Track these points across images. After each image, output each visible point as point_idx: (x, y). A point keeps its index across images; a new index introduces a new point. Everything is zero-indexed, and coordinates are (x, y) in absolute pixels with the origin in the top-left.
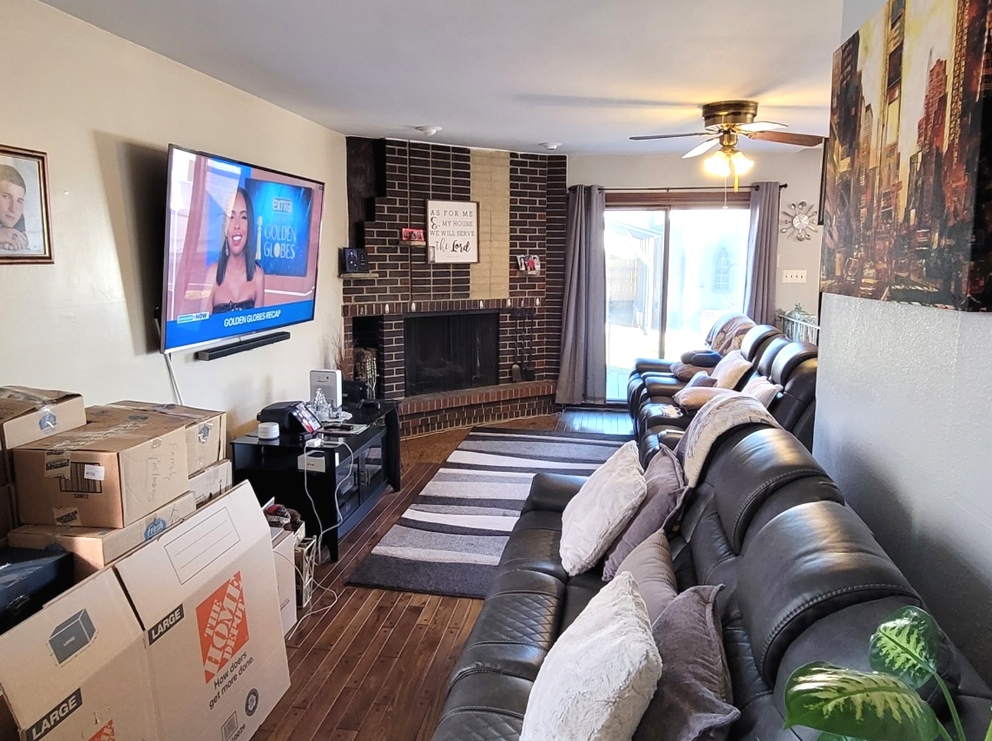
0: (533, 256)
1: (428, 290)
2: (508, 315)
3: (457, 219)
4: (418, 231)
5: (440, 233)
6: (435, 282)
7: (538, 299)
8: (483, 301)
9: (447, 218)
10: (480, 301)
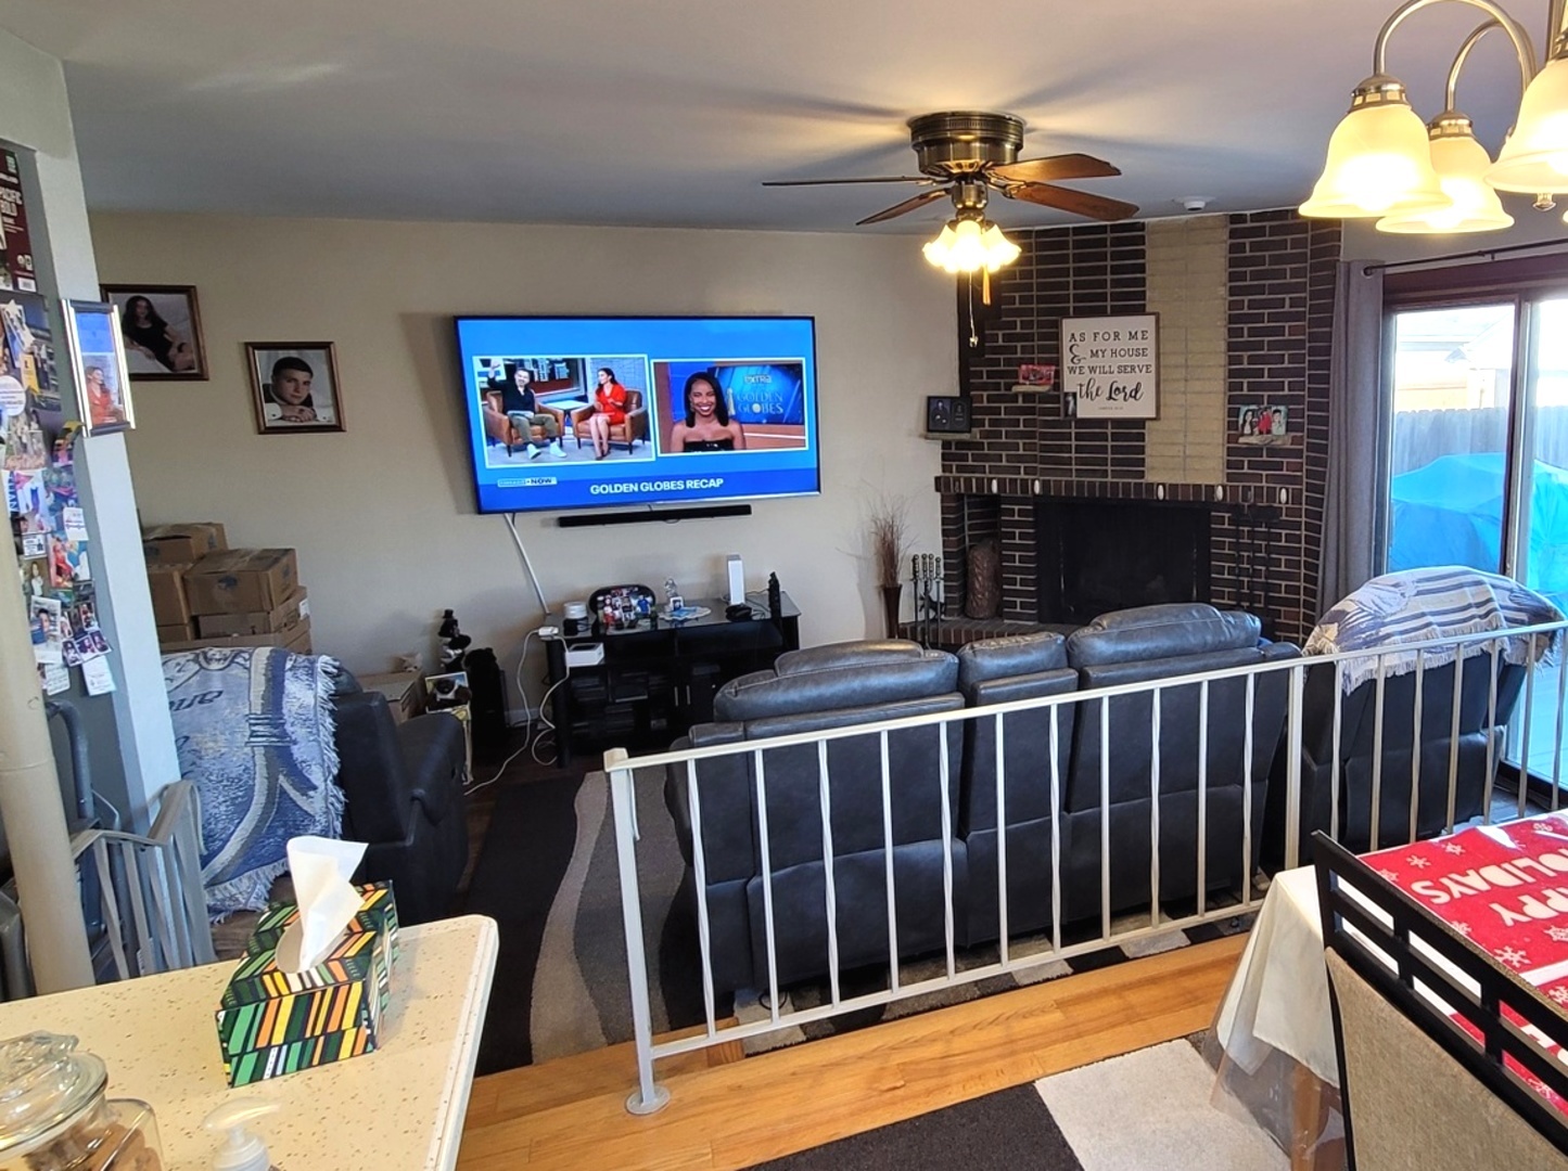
0: (1274, 408)
1: (1068, 461)
2: (1227, 515)
3: (1116, 345)
4: (1048, 368)
5: (1086, 370)
6: (1079, 449)
7: (1284, 491)
8: (1164, 485)
9: (1099, 345)
10: (1158, 484)
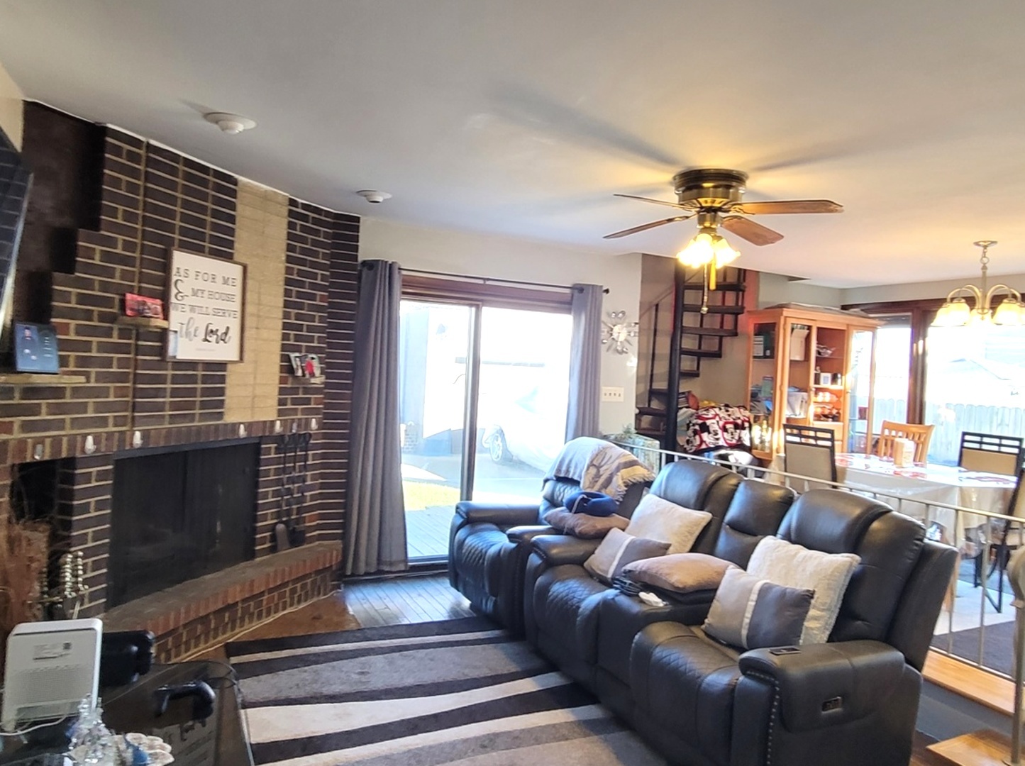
0: (310, 356)
1: (160, 407)
2: (274, 446)
3: (213, 287)
4: (153, 300)
5: (187, 308)
6: (173, 393)
7: (314, 420)
8: (244, 424)
9: (199, 284)
10: (239, 424)
